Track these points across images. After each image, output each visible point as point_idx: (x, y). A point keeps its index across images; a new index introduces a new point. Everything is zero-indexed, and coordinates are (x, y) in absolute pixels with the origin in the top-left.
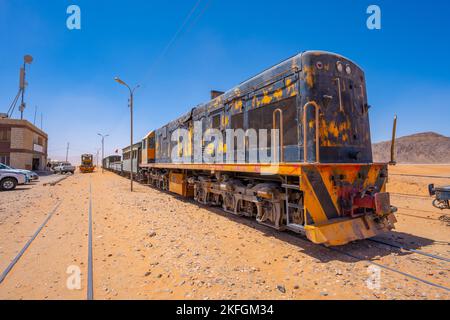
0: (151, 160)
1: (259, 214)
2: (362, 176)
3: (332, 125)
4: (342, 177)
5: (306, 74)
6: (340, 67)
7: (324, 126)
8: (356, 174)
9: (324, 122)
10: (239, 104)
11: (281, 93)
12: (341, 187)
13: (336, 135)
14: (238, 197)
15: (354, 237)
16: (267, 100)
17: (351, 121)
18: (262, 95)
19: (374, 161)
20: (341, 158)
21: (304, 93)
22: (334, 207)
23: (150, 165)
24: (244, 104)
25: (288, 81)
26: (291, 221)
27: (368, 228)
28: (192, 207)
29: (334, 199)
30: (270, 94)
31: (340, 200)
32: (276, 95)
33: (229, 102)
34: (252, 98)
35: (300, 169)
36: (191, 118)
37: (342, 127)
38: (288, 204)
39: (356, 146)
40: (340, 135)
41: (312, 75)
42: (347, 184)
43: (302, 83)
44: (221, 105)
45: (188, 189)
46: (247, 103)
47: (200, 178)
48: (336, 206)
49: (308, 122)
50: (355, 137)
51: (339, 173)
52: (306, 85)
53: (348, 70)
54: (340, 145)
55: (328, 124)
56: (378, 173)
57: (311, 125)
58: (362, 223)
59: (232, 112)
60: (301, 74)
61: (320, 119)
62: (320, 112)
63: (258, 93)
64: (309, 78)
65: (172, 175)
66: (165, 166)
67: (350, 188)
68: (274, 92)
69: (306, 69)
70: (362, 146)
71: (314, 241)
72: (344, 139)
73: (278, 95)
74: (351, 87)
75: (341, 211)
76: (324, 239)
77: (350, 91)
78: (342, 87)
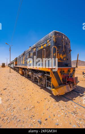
0: (16, 65)
1: (39, 82)
2: (69, 71)
3: (61, 55)
4: (63, 72)
5: (53, 38)
6: (64, 37)
7: (59, 55)
8: (67, 71)
9: (58, 54)
10: (35, 49)
11: (46, 45)
12: (63, 75)
13: (62, 58)
14: (34, 76)
15: (67, 91)
16: (42, 47)
17: (66, 54)
18: (41, 46)
19: (72, 66)
20: (64, 66)
21: (52, 44)
22: (61, 81)
23: (15, 66)
24: (36, 49)
25: (48, 41)
26: (47, 86)
27: (71, 88)
28: (24, 78)
29: (61, 79)
30: (43, 45)
31: (63, 79)
32: (44, 46)
33: (32, 49)
34: (38, 47)
35: (50, 69)
36: (24, 54)
37: (64, 56)
38: (46, 81)
39: (67, 62)
40: (63, 59)
41: (55, 38)
42: (65, 74)
43: (52, 41)
44: (31, 50)
45: (23, 73)
46: (37, 49)
47: (26, 70)
48: (62, 81)
49: (53, 54)
50: (67, 59)
51: (63, 70)
52: (53, 41)
53: (66, 39)
54: (63, 62)
55: (60, 55)
56: (73, 70)
57: (54, 55)
58: (69, 86)
59: (33, 52)
60: (52, 38)
61: (57, 53)
62: (57, 50)
63: (40, 45)
64: (54, 39)
65: (20, 69)
66: (19, 67)
67: (66, 75)
68: (44, 45)
69: (53, 36)
70: (69, 62)
71: (54, 95)
72: (64, 60)
73: (45, 46)
74: (67, 44)
75: (63, 82)
76: (58, 94)
77: (66, 45)
78: (64, 44)
